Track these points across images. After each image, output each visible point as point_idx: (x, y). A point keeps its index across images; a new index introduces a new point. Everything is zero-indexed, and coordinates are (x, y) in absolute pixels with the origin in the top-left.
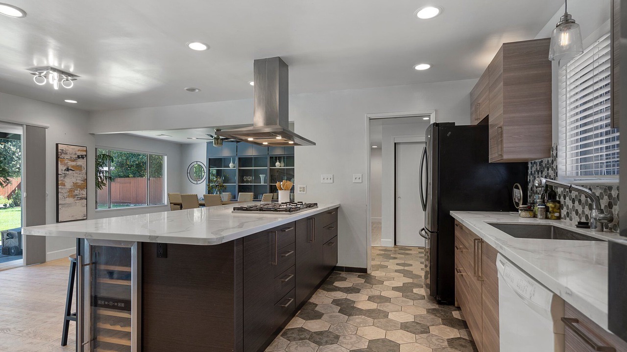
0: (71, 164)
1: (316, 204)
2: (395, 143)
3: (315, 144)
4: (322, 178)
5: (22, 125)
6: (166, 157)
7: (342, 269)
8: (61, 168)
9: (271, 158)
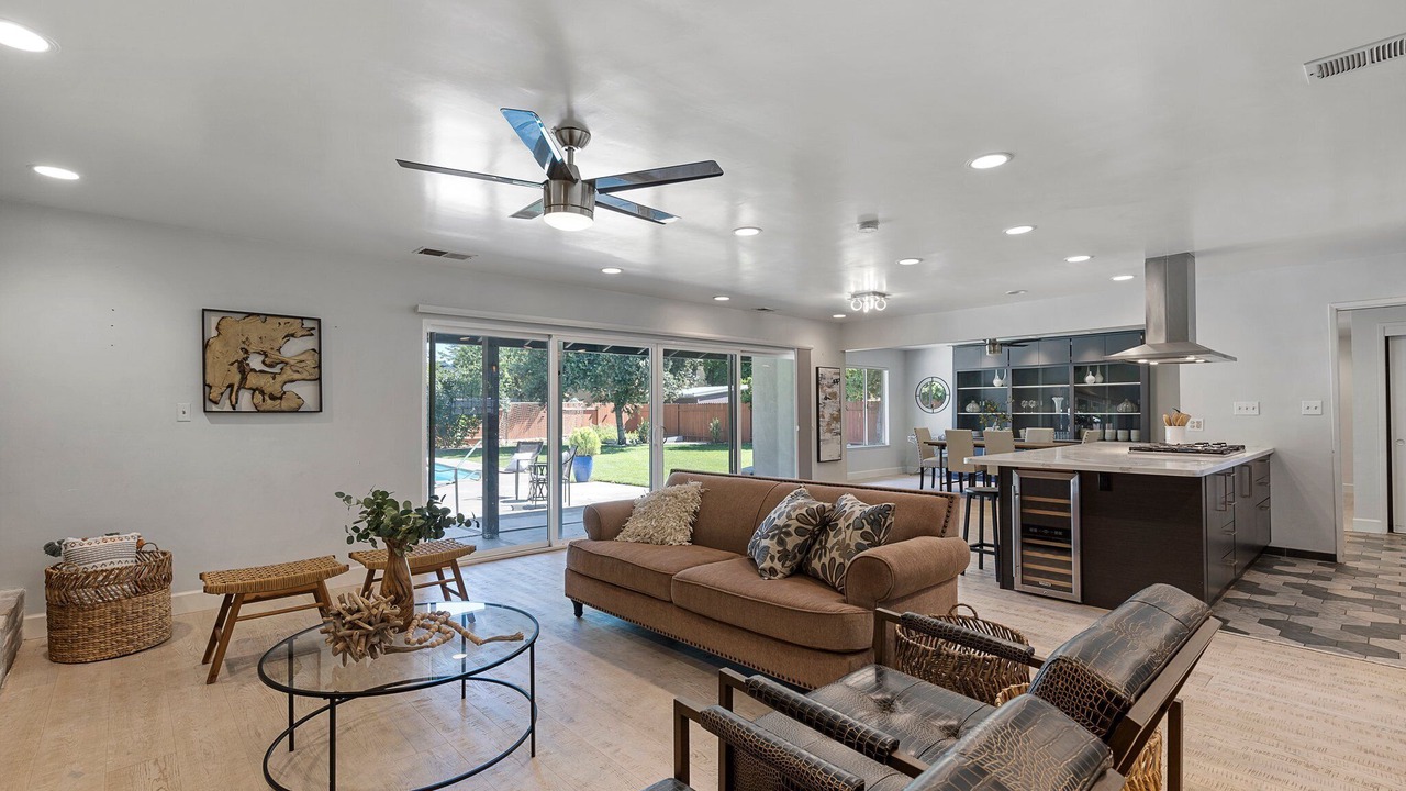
0: (829, 390)
1: (1243, 447)
2: (1387, 339)
3: (1235, 359)
4: (1236, 408)
5: (793, 349)
6: (886, 373)
7: (1279, 551)
8: (822, 396)
9: (1077, 369)
